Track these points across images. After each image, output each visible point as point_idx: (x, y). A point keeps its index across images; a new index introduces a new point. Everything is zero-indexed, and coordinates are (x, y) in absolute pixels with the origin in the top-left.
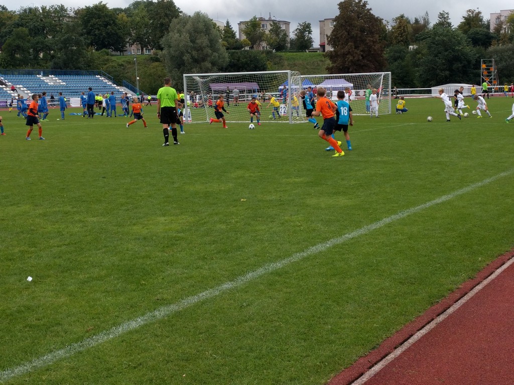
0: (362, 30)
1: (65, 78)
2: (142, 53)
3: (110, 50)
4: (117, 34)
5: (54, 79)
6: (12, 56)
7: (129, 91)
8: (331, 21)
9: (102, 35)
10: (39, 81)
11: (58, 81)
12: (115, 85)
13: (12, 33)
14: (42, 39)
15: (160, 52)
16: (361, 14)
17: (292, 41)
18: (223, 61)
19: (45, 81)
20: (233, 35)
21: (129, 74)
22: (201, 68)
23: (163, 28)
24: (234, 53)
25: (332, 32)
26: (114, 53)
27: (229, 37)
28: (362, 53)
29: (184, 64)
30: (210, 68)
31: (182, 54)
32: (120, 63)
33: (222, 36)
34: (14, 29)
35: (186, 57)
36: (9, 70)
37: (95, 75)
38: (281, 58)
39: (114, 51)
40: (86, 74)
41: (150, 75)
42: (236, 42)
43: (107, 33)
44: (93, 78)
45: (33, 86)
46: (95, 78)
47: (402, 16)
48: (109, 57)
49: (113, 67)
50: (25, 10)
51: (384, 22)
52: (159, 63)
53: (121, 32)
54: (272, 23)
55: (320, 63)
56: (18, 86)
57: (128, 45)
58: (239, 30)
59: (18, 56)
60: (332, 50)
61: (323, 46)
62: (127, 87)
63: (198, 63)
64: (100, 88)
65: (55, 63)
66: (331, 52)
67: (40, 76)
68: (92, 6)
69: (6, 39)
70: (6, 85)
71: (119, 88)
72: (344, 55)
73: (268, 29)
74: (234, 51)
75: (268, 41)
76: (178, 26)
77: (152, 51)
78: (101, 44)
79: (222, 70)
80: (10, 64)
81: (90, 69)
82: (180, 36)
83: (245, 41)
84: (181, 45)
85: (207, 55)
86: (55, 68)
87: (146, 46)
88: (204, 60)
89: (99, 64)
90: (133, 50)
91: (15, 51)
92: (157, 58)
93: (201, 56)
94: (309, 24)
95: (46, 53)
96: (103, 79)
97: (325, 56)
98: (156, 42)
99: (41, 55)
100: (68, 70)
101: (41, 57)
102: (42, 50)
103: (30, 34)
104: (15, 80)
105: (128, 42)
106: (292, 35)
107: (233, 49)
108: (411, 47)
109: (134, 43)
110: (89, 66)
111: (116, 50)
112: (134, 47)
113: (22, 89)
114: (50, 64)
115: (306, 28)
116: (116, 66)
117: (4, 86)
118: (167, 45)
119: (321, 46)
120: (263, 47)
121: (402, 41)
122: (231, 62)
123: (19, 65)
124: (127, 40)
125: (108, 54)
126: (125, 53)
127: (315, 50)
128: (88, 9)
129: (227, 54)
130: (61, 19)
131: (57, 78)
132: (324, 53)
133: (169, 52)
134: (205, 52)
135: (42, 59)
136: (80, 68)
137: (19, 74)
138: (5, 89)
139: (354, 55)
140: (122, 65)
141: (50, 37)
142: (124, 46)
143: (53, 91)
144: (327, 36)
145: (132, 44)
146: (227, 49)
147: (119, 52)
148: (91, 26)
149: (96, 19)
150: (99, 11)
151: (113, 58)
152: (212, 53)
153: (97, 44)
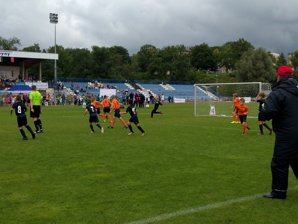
2: (227, 72)
3: (208, 70)
4: (212, 61)
6: (152, 73)
9: (203, 61)
14: (168, 64)
26: (210, 72)
31: (247, 72)
43: (206, 61)
52: (235, 78)
59: (156, 73)
63: (256, 78)
76: (247, 56)
79: (272, 82)
82: (247, 62)
83: (290, 65)
84: (246, 68)
85: (263, 73)
87: (230, 68)
88: (260, 76)
89: (200, 78)
91: (154, 71)
92: (234, 75)
93: (259, 74)
110: (193, 79)
124: (219, 65)
126: (217, 72)
130: (182, 52)
135: (168, 75)
142: (217, 68)
147: (213, 71)
148: (198, 56)
149: (201, 52)
150: (203, 48)
151: (209, 75)
152: (266, 72)
153: (200, 67)
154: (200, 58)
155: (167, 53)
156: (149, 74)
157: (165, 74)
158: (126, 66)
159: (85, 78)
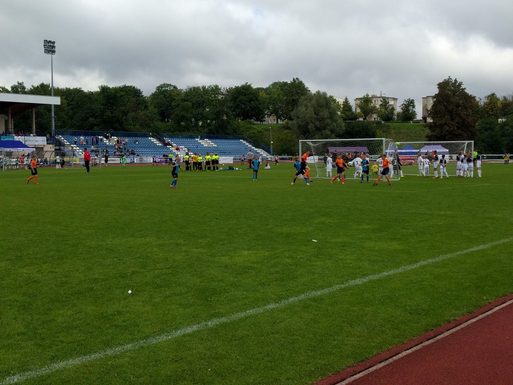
0: (458, 106)
2: (277, 123)
3: (252, 120)
4: (258, 108)
5: (208, 141)
6: (178, 123)
7: (265, 152)
8: (431, 98)
9: (247, 108)
10: (197, 143)
11: (211, 143)
12: (254, 147)
13: (180, 106)
14: (201, 111)
15: (290, 122)
16: (457, 93)
17: (398, 115)
18: (340, 130)
19: (202, 143)
20: (350, 108)
21: (266, 139)
22: (322, 135)
23: (294, 103)
24: (350, 123)
25: (432, 107)
27: (347, 110)
28: (457, 125)
29: (308, 132)
30: (330, 135)
31: (307, 123)
32: (259, 131)
33: (341, 109)
34: (181, 103)
35: (311, 126)
36: (175, 135)
37: (240, 140)
38: (388, 127)
39: (256, 121)
40: (232, 139)
41: (282, 140)
42: (352, 114)
43: (251, 107)
44: (237, 142)
46: (239, 142)
47: (493, 95)
48: (252, 126)
49: (253, 133)
50: (191, 89)
51: (477, 99)
52: (289, 130)
53: (262, 106)
54: (382, 99)
55: (422, 132)
57: (266, 117)
58: (356, 104)
59: (183, 124)
60: (432, 121)
61: (424, 118)
62: (263, 149)
63: (319, 131)
65: (209, 130)
66: (430, 123)
67: (198, 139)
68: (240, 86)
69: (175, 111)
70: (172, 146)
71: (257, 149)
72: (441, 126)
73: (378, 104)
75: (378, 114)
76: (305, 102)
77: (285, 121)
78: (246, 116)
79: (339, 136)
80: (177, 130)
81: (236, 135)
82: (307, 109)
83: (359, 113)
84: (306, 117)
85: (328, 125)
86: (209, 133)
87: (280, 117)
88: (324, 128)
89: (243, 131)
90: (270, 121)
91: (181, 120)
92: (289, 127)
93: (322, 125)
94: (413, 100)
95: (204, 122)
96: (245, 142)
97: (425, 126)
98: (288, 114)
99: (200, 123)
100: (219, 135)
101: (200, 125)
102: (201, 119)
103: (193, 107)
104: (179, 142)
105: (267, 114)
106: (398, 109)
107: (349, 120)
108: (500, 120)
109: (271, 115)
110: (235, 132)
111: (258, 120)
112: (271, 118)
113: (184, 149)
114: (206, 130)
115: (410, 103)
116: (256, 132)
117: (170, 146)
118: (297, 116)
119: (423, 118)
120: (375, 119)
121: (492, 115)
122: (346, 130)
123: (183, 131)
124: (266, 112)
125: (250, 124)
126: (264, 123)
127: (418, 122)
128: (237, 88)
129: (344, 124)
130: (216, 96)
131: (210, 141)
132: (425, 124)
133: (298, 122)
134: (326, 122)
135: (201, 126)
136: (228, 134)
137: (182, 138)
138: (171, 149)
139: (451, 126)
140: (261, 132)
141: (208, 110)
142: (263, 117)
144: (427, 110)
145: (270, 116)
146: (345, 120)
147: (259, 122)
148: (239, 101)
149: (243, 96)
150: (245, 90)
151: (255, 126)
152: (331, 123)
153: (242, 115)
154: (242, 103)
155: (197, 97)
156: (175, 124)
157: (196, 125)
158: (141, 114)
159: (91, 130)
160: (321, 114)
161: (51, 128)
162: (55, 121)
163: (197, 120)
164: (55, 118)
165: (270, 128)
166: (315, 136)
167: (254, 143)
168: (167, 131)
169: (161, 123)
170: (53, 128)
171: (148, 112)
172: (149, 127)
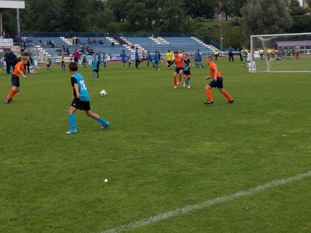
1: (169, 39)
2: (227, 20)
3: (202, 18)
4: (208, 6)
5: (161, 39)
6: (133, 23)
7: (215, 48)
9: (197, 6)
10: (151, 41)
11: (164, 41)
12: (205, 44)
13: (134, 6)
14: (154, 11)
15: (239, 18)
18: (288, 24)
19: (155, 41)
20: (298, 3)
21: (216, 36)
24: (297, 18)
26: (205, 20)
27: (294, 5)
29: (257, 27)
30: (278, 30)
32: (210, 28)
33: (289, 5)
34: (135, 4)
35: (259, 22)
36: (130, 34)
37: (191, 37)
39: (206, 18)
40: (184, 36)
41: (231, 36)
42: (299, 9)
43: (201, 5)
44: (189, 39)
45: (146, 45)
46: (190, 39)
48: (202, 23)
49: (204, 30)
52: (238, 27)
53: (212, 4)
56: (136, 45)
57: (216, 14)
59: (137, 23)
62: (213, 45)
63: (268, 26)
64: (193, 46)
65: (162, 28)
67: (152, 38)
69: (130, 11)
70: (128, 44)
71: (207, 46)
74: (297, 16)
77: (234, 18)
78: (196, 13)
80: (132, 29)
81: (188, 32)
82: (254, 6)
83: (306, 8)
84: (255, 13)
85: (276, 20)
86: (162, 32)
87: (229, 14)
88: (273, 24)
89: (194, 28)
90: (220, 18)
91: (135, 20)
92: (237, 23)
93: (271, 21)
95: (157, 21)
96: (196, 39)
98: (237, 10)
99: (153, 22)
100: (172, 33)
102: (154, 18)
103: (146, 7)
104: (134, 41)
105: (216, 11)
110: (187, 30)
111: (207, 17)
112: (220, 15)
114: (159, 29)
116: (207, 29)
117: (126, 45)
118: (245, 13)
122: (294, 25)
123: (138, 30)
124: (216, 10)
125: (201, 21)
126: (214, 20)
129: (292, 18)
131: (163, 39)
133: (247, 18)
134: (274, 17)
135: (154, 25)
136: (180, 32)
137: (137, 37)
138: (127, 47)
140: (211, 29)
141: (160, 9)
142: (213, 14)
143: (160, 49)
145: (219, 13)
146: (292, 15)
147: (209, 19)
151: (204, 24)
152: (279, 19)
153: (193, 13)
154: (193, 2)
156: (129, 23)
157: (150, 23)
158: (99, 15)
159: (53, 31)
160: (269, 10)
161: (16, 30)
162: (20, 24)
163: (150, 20)
164: (20, 21)
165: (220, 24)
166: (264, 32)
167: (204, 39)
168: (122, 30)
169: (116, 24)
170: (19, 30)
171: (105, 12)
172: (106, 27)
